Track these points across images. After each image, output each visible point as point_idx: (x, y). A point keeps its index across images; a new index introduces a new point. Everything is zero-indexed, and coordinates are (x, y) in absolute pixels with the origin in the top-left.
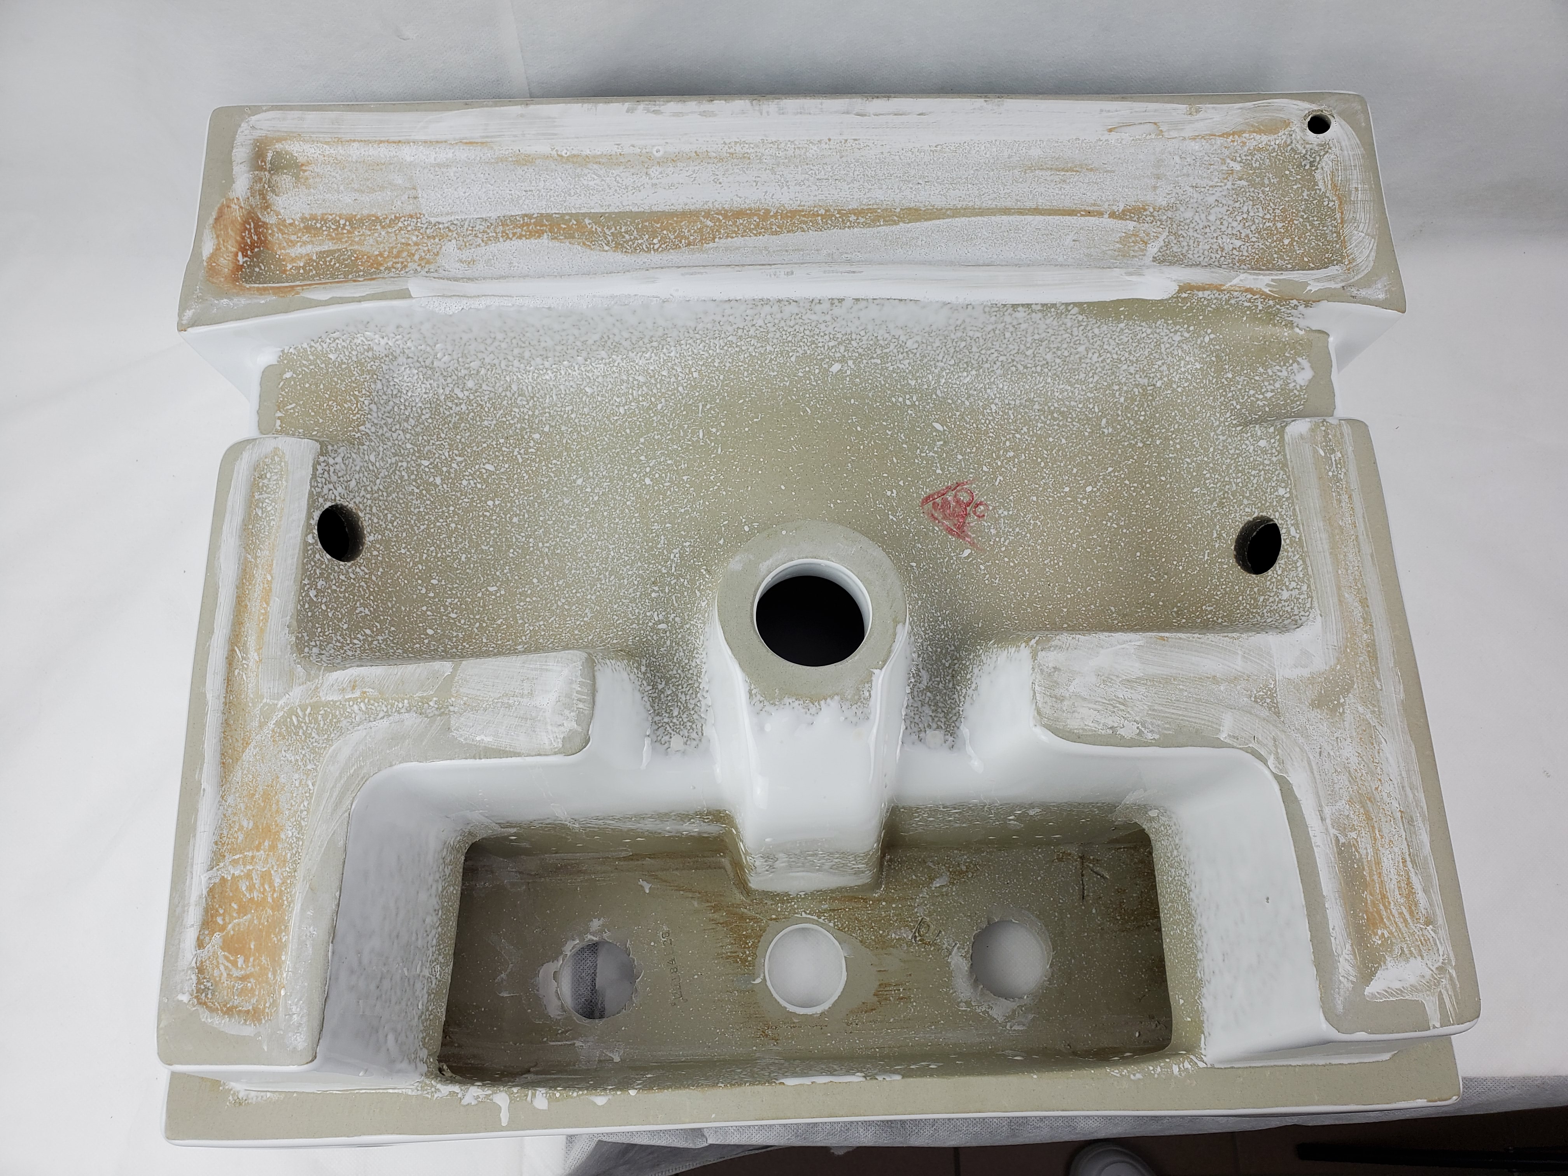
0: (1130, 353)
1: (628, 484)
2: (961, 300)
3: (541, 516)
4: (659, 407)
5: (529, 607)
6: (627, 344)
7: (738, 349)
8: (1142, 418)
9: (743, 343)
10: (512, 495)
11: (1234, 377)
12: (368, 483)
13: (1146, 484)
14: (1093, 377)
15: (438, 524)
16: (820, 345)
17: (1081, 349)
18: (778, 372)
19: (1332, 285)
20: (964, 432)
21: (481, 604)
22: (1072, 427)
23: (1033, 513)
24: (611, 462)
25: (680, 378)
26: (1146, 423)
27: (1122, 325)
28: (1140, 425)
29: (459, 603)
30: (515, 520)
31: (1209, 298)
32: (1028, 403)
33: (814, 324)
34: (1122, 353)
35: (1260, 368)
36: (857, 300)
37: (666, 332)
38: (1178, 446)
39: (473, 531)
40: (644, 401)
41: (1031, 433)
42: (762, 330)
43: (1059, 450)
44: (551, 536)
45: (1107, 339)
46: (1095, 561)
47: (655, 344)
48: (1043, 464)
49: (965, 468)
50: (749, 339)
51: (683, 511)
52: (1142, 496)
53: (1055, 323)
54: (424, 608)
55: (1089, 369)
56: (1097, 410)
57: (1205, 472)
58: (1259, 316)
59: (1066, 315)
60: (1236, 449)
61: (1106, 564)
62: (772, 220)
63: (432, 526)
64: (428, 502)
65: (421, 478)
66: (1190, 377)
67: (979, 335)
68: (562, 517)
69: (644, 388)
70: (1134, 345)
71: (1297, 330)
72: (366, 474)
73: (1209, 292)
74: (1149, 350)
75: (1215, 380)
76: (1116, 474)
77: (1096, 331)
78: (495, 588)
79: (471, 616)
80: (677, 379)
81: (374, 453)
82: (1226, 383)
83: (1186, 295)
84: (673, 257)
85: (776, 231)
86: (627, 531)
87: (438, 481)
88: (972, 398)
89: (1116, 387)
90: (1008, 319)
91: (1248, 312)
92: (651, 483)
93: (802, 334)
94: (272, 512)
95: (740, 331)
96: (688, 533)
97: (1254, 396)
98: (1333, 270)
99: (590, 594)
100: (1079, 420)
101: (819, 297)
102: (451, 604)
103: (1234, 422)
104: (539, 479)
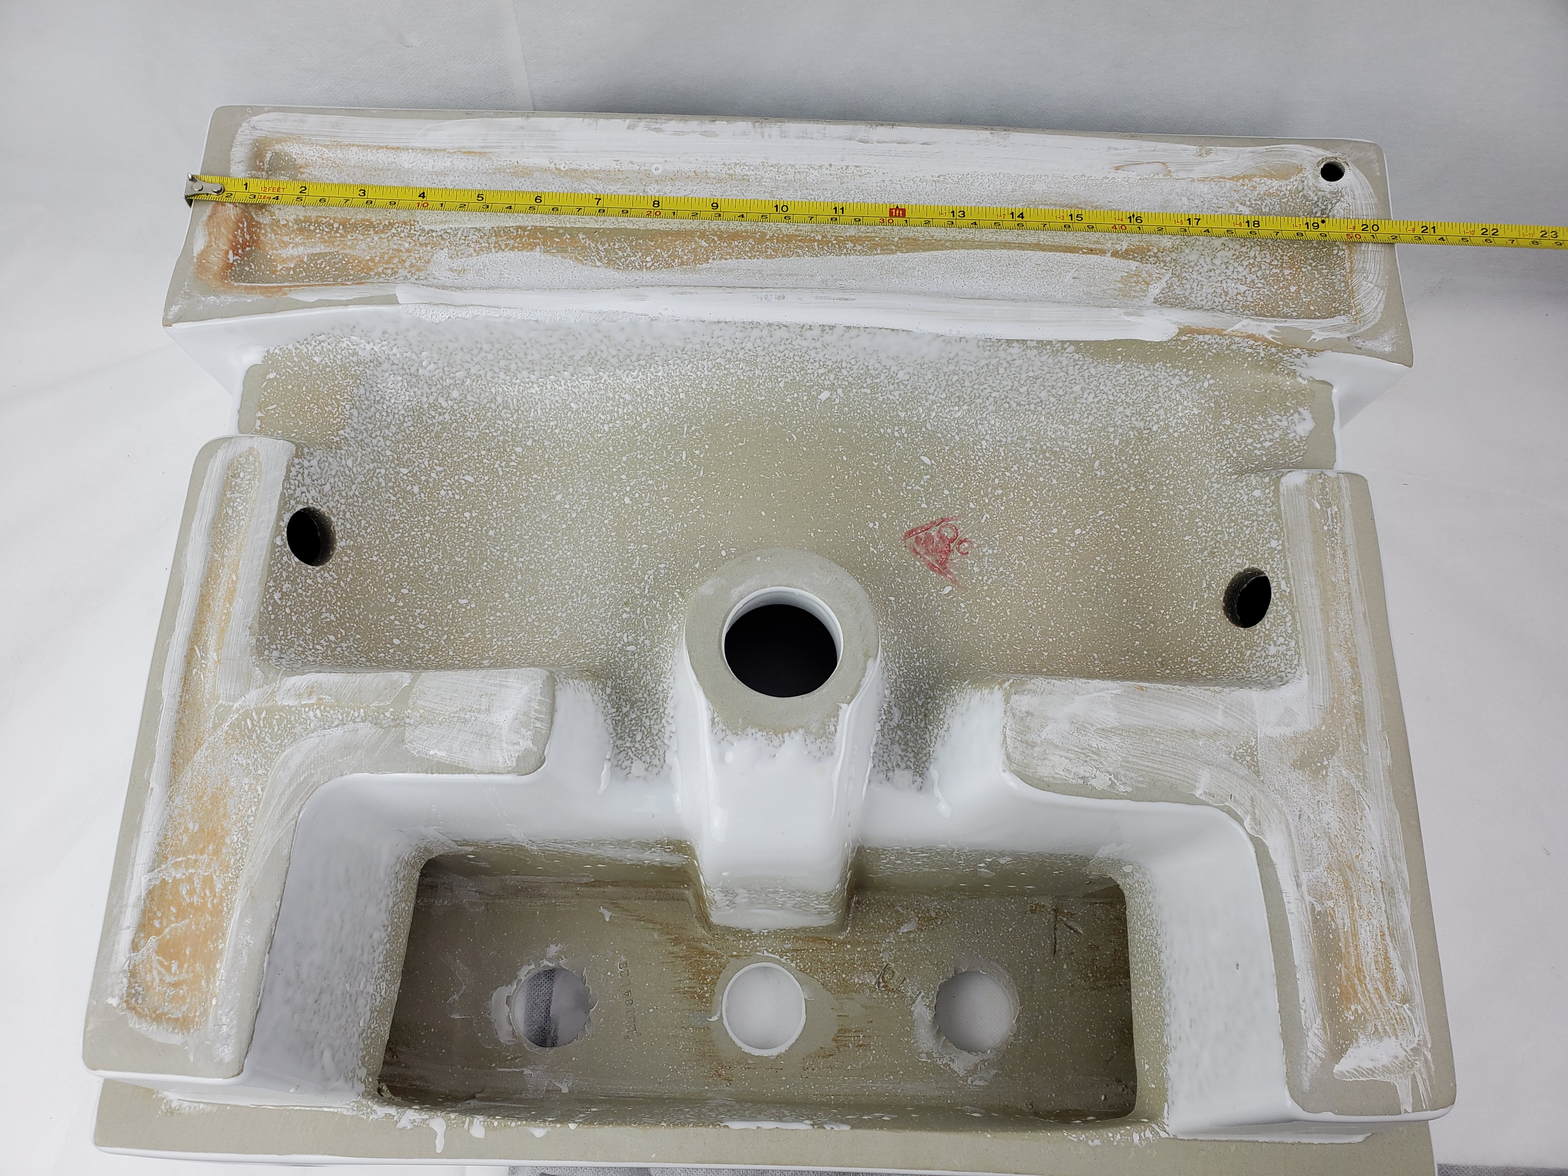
0: (1127, 395)
1: (607, 502)
2: (954, 333)
3: (517, 530)
4: (644, 426)
5: (499, 622)
6: (614, 361)
7: (726, 372)
8: (1136, 462)
9: (731, 366)
10: (490, 508)
11: (1232, 424)
12: (343, 488)
13: (1136, 530)
14: (1088, 417)
15: (413, 533)
16: (810, 371)
17: (1077, 388)
18: (765, 397)
19: (1338, 335)
20: (953, 467)
21: (451, 616)
22: (1063, 467)
23: (1018, 553)
24: (592, 479)
25: (666, 398)
26: (1140, 468)
27: (1119, 366)
28: (1135, 469)
29: (428, 614)
30: (491, 533)
31: (1210, 342)
32: (1020, 441)
33: (804, 350)
34: (1119, 395)
35: (1260, 417)
36: (849, 328)
37: (654, 350)
38: (1171, 492)
39: (448, 542)
40: (629, 419)
41: (1021, 472)
42: (751, 353)
43: (1049, 491)
44: (526, 551)
45: (1104, 380)
46: (1080, 606)
47: (643, 363)
48: (1031, 504)
49: (951, 504)
50: (738, 362)
51: (660, 532)
52: (1132, 542)
53: (1050, 360)
54: (392, 617)
55: (1084, 409)
56: (1090, 452)
57: (1197, 520)
58: (1261, 363)
59: (1062, 353)
60: (1230, 497)
61: (1091, 609)
62: (767, 243)
63: (406, 535)
64: (404, 511)
65: (399, 486)
66: (1187, 422)
67: (972, 369)
68: (539, 533)
69: (630, 406)
70: (1131, 386)
71: (1300, 380)
72: (341, 478)
73: (1210, 337)
74: (1147, 393)
75: (1212, 426)
76: (1107, 518)
77: (1093, 371)
78: (466, 601)
79: (440, 628)
80: (663, 399)
81: (352, 458)
82: (1224, 430)
83: (1186, 338)
84: (665, 275)
85: (771, 255)
86: (603, 549)
87: (416, 489)
88: (962, 433)
89: (1111, 430)
90: (1002, 354)
91: (1250, 359)
92: (630, 503)
93: (792, 360)
94: (243, 511)
95: (729, 354)
96: (664, 555)
97: (1251, 444)
98: (1339, 320)
99: (561, 611)
100: (1072, 460)
101: (810, 323)
102: (419, 614)
103: (1230, 470)
104: (518, 493)
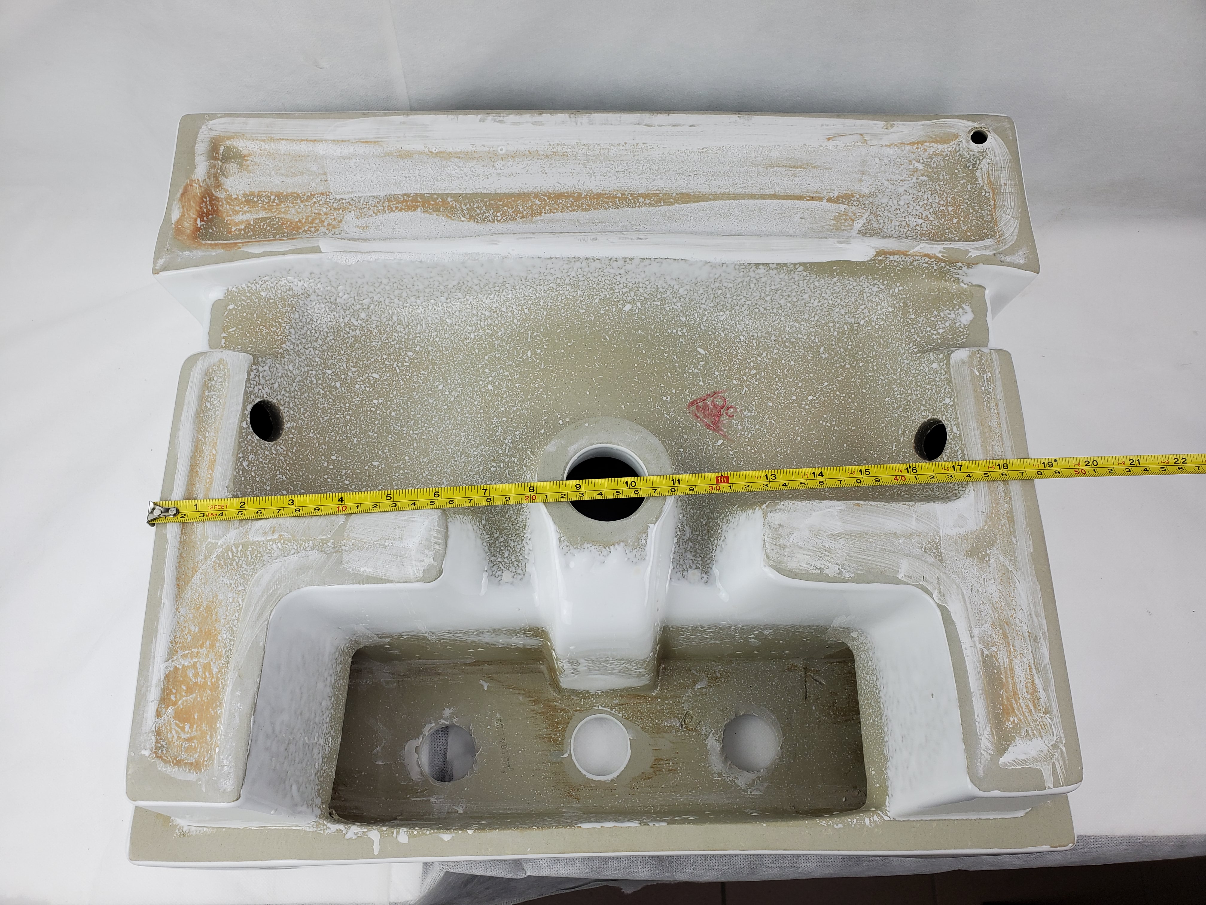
0: (841, 300)
1: (476, 389)
2: (718, 260)
3: (412, 411)
4: (500, 334)
5: (402, 477)
6: (477, 288)
7: (557, 293)
8: (850, 347)
9: (561, 289)
10: (391, 396)
11: (916, 318)
12: (287, 386)
13: (852, 395)
14: (814, 317)
15: (337, 416)
16: (617, 291)
17: (806, 296)
18: (586, 310)
19: (987, 253)
20: (720, 355)
21: (367, 475)
22: (798, 352)
23: (769, 414)
24: (464, 373)
25: (515, 313)
26: (852, 351)
27: (835, 279)
28: (849, 352)
29: (351, 474)
30: (393, 414)
31: (898, 260)
32: (767, 335)
33: (612, 276)
34: (836, 300)
35: (935, 312)
36: (643, 259)
37: (505, 280)
38: (875, 368)
39: (363, 421)
40: (489, 329)
41: (769, 357)
42: (574, 279)
43: (789, 370)
44: (419, 426)
45: (824, 290)
46: (814, 450)
47: (497, 288)
48: (777, 379)
49: (720, 381)
50: (565, 286)
51: (515, 409)
52: (849, 404)
53: (786, 277)
54: (326, 477)
55: (811, 311)
56: (817, 341)
57: (894, 386)
58: (935, 274)
59: (795, 272)
60: (916, 369)
61: (822, 452)
62: (583, 200)
63: (333, 417)
64: (330, 400)
65: (326, 383)
66: (884, 318)
67: (731, 285)
68: (427, 412)
69: (489, 320)
71: (962, 285)
72: (286, 379)
73: (898, 256)
74: (855, 298)
75: (902, 320)
76: (830, 387)
77: (817, 284)
78: (378, 463)
79: (360, 483)
80: (513, 314)
81: (292, 364)
82: (910, 322)
83: (881, 258)
84: (511, 226)
85: (586, 208)
86: (474, 423)
87: (338, 385)
88: (726, 331)
89: (831, 325)
90: (752, 274)
91: (927, 271)
92: (493, 389)
93: (604, 283)
94: (218, 405)
95: (559, 280)
96: (518, 424)
97: (930, 331)
98: (987, 242)
99: (446, 467)
100: (804, 348)
101: (616, 257)
102: (345, 474)
103: (915, 350)
104: (412, 384)
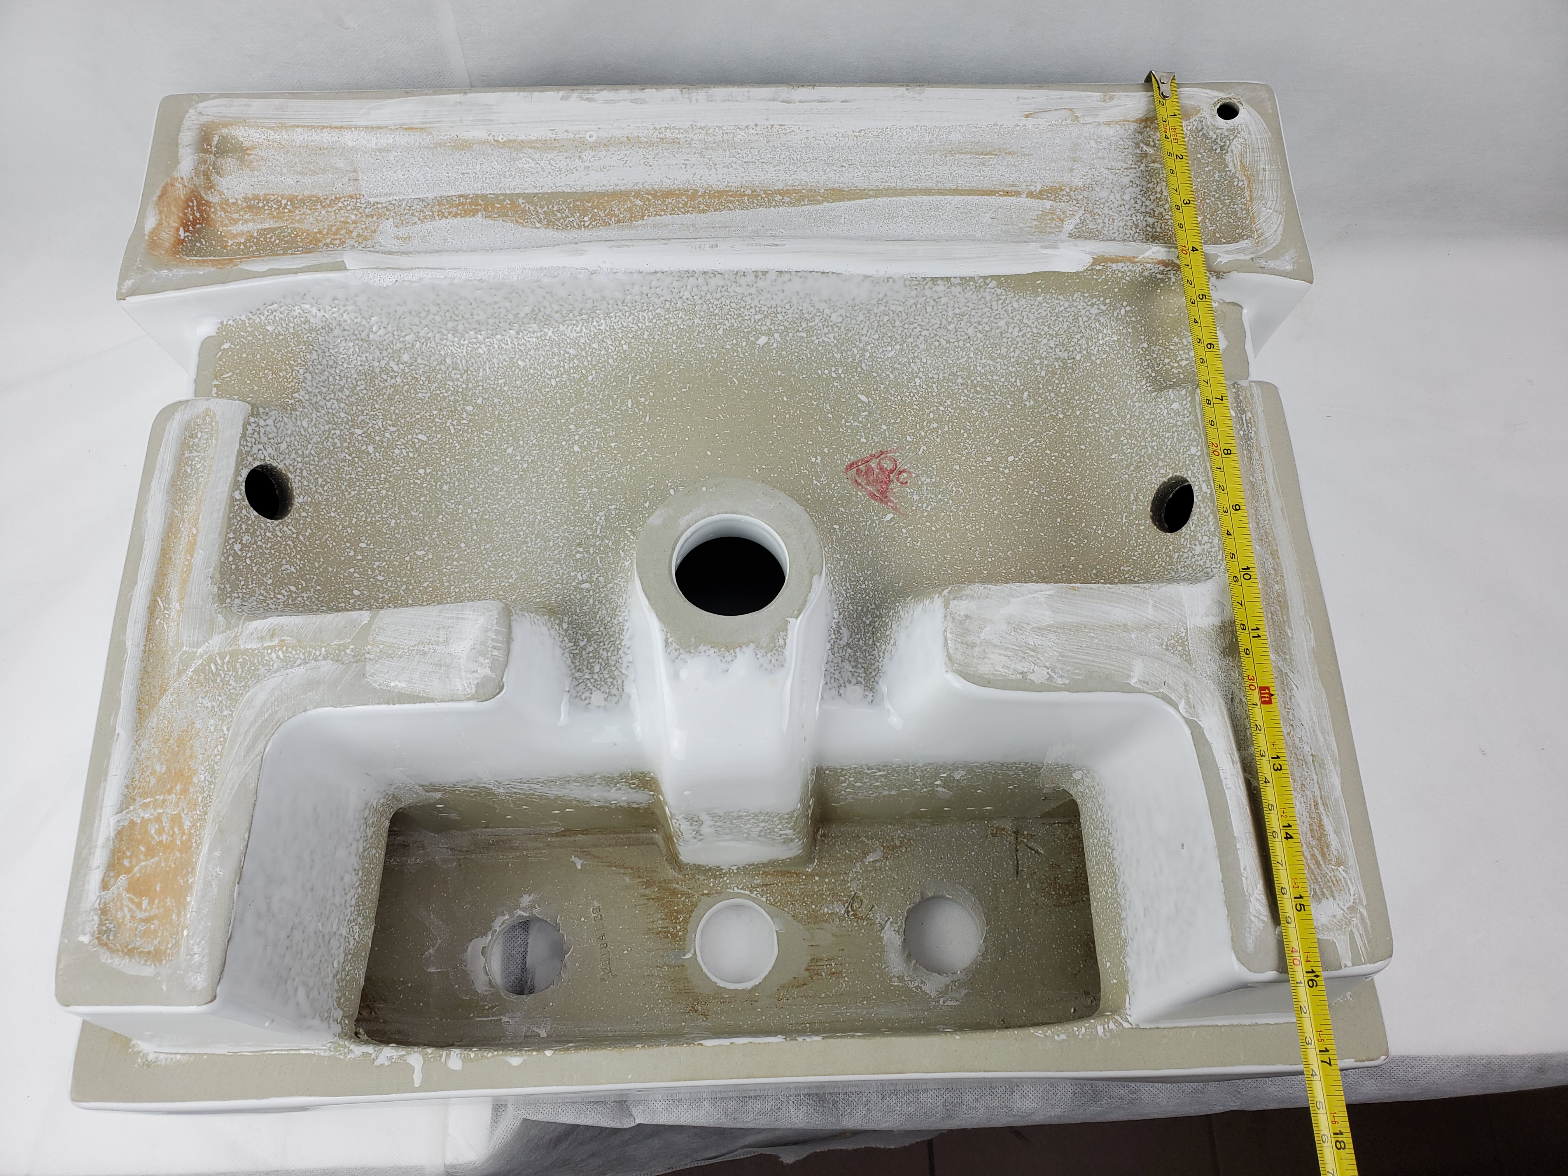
0: (1049, 327)
1: (557, 452)
2: (881, 273)
3: (471, 483)
4: (590, 378)
5: (456, 570)
7: (665, 320)
8: (1063, 391)
9: (671, 316)
10: (443, 463)
11: (1149, 347)
12: (299, 447)
13: (1066, 453)
14: (1014, 351)
15: (369, 490)
16: (747, 318)
17: (1002, 323)
18: (706, 344)
19: (1243, 257)
20: (889, 404)
21: (409, 568)
22: (994, 400)
23: (955, 481)
24: (541, 431)
25: (610, 351)
26: (1066, 395)
27: (1040, 299)
28: (1061, 397)
29: (386, 567)
30: (445, 487)
31: (1123, 270)
32: (951, 377)
33: (739, 297)
34: (1042, 327)
35: (1175, 339)
36: (781, 272)
37: (596, 304)
38: (1097, 416)
39: (404, 497)
40: (575, 373)
41: (955, 406)
42: (689, 302)
43: (980, 420)
44: (480, 503)
45: (1026, 313)
46: (1016, 527)
47: (585, 315)
48: (966, 435)
49: (889, 438)
50: (677, 312)
51: (609, 476)
52: (1063, 465)
53: (974, 297)
54: (352, 570)
55: (1009, 342)
56: (1019, 384)
57: (1122, 438)
58: (1173, 288)
59: (985, 289)
60: (1151, 414)
61: (1027, 530)
62: (699, 199)
63: (363, 492)
64: (360, 469)
65: (354, 446)
66: (1107, 349)
67: (901, 309)
68: (491, 484)
69: (575, 361)
70: (1053, 318)
72: (297, 438)
73: (1123, 264)
74: (1069, 324)
75: (1131, 350)
76: (1038, 444)
77: (1015, 305)
78: (423, 553)
79: (399, 579)
80: (607, 351)
81: (307, 419)
82: (1142, 352)
83: (1101, 268)
84: (602, 234)
85: (704, 210)
86: (554, 495)
87: (371, 449)
88: (896, 371)
89: (1037, 361)
90: (928, 292)
91: (1162, 285)
92: (579, 450)
93: (729, 307)
94: (201, 469)
95: (668, 303)
96: (614, 496)
97: (1169, 364)
98: (1243, 244)
99: (516, 556)
100: (1002, 393)
101: (743, 270)
102: (378, 567)
103: (1149, 389)
104: (470, 448)
